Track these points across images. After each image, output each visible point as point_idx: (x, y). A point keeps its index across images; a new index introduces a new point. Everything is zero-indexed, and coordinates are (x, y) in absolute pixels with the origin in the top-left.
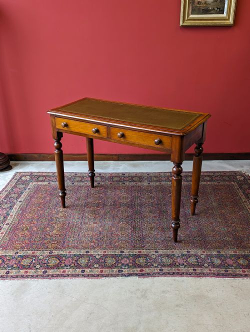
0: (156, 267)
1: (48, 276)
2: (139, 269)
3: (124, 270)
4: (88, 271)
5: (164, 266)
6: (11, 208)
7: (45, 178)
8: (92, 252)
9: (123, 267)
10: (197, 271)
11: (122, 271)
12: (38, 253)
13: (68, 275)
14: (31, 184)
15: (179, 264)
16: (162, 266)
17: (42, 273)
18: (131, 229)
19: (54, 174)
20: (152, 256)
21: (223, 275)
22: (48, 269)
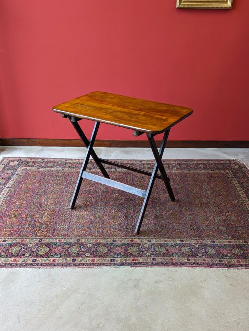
0: (149, 256)
1: (37, 264)
2: (132, 259)
3: (116, 259)
4: (79, 260)
5: (157, 255)
7: (33, 164)
8: (83, 240)
9: (115, 256)
11: (114, 260)
12: (27, 241)
13: (58, 264)
14: (19, 169)
15: (173, 254)
16: (155, 255)
17: (31, 262)
18: (124, 217)
19: (43, 159)
20: (145, 245)
21: (217, 264)
22: (38, 257)
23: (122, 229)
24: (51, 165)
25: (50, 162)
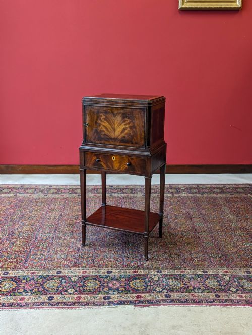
0: (160, 292)
2: (135, 295)
3: (112, 296)
4: (58, 298)
5: (171, 290)
8: (65, 273)
9: (111, 292)
11: (109, 298)
13: (27, 304)
15: (194, 288)
16: (168, 290)
18: (122, 244)
19: (22, 186)
20: (153, 278)
23: (120, 259)
24: (31, 191)
25: (31, 188)
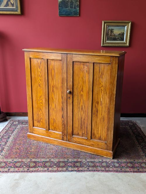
0: (85, 167)
1: (30, 171)
2: (77, 168)
4: (50, 169)
5: (89, 166)
6: (9, 138)
9: (69, 167)
10: (106, 169)
11: (68, 169)
12: (24, 160)
13: (40, 171)
15: (98, 166)
17: (27, 170)
20: (84, 162)
21: (119, 171)
22: (30, 168)
23: (72, 155)
